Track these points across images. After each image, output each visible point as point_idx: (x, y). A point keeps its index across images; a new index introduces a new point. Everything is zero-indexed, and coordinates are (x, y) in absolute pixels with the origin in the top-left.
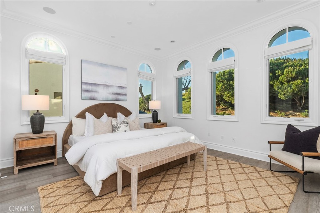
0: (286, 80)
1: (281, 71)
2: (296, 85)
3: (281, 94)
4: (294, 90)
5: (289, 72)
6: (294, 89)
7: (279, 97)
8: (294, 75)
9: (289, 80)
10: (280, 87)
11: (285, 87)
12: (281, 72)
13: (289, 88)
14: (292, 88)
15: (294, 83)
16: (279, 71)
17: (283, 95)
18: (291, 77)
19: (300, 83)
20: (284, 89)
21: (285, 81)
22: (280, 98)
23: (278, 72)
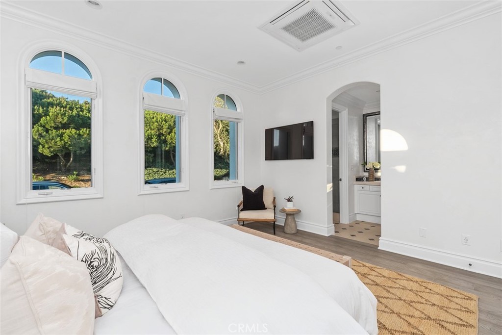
0: (53, 125)
1: (43, 108)
2: (69, 136)
3: (44, 147)
4: (65, 143)
5: (58, 114)
6: (66, 141)
7: (39, 151)
8: (65, 121)
9: (58, 126)
10: (43, 134)
11: (53, 137)
12: (43, 110)
13: (58, 139)
14: (63, 140)
15: (65, 132)
16: (41, 108)
17: (48, 148)
18: (61, 122)
19: (74, 134)
20: (50, 139)
21: (51, 127)
22: (41, 152)
23: (39, 109)
